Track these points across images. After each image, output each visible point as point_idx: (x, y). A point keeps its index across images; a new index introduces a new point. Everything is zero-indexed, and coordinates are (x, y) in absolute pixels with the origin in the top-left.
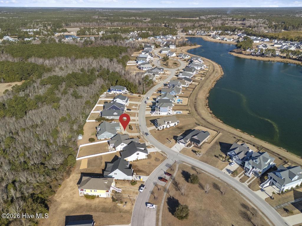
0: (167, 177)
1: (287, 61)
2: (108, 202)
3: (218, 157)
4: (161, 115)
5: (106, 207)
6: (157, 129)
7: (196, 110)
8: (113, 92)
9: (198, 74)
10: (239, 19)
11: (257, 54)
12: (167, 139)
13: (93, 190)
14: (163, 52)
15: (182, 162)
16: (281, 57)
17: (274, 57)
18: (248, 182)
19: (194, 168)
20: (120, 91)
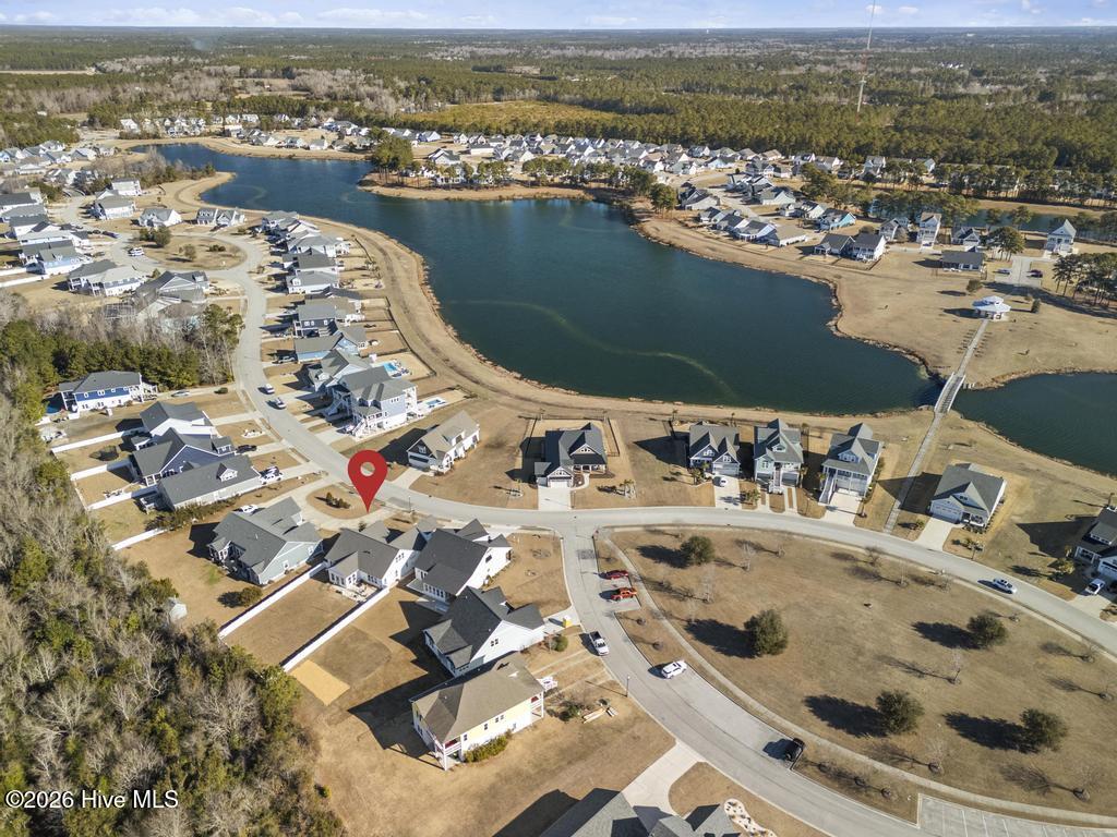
0: (621, 583)
1: (547, 194)
2: (553, 729)
3: (673, 479)
4: (387, 428)
5: (565, 746)
6: (431, 474)
7: (477, 382)
8: (82, 408)
9: (345, 271)
10: (268, 71)
11: (451, 182)
12: (496, 487)
13: (491, 722)
14: (107, 211)
15: (610, 530)
16: (523, 183)
17: (506, 185)
18: (791, 505)
19: (653, 528)
20: (121, 392)
